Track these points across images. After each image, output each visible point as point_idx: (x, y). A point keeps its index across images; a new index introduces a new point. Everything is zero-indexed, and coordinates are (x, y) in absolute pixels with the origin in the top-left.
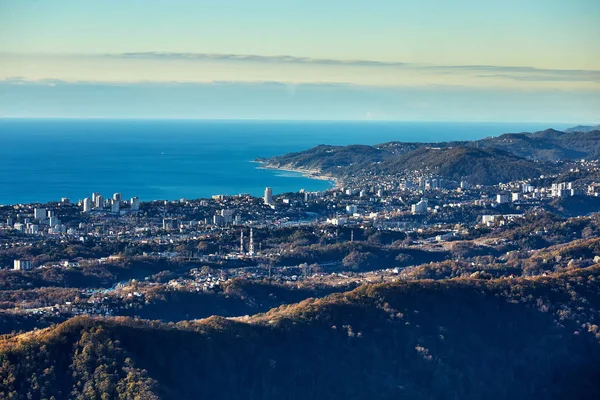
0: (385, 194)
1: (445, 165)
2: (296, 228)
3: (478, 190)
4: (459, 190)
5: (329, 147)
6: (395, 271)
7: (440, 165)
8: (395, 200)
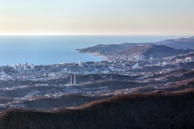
0: (123, 62)
1: (145, 51)
2: (91, 75)
3: (157, 60)
4: (150, 60)
5: (103, 45)
6: (127, 90)
7: (143, 51)
8: (126, 64)
